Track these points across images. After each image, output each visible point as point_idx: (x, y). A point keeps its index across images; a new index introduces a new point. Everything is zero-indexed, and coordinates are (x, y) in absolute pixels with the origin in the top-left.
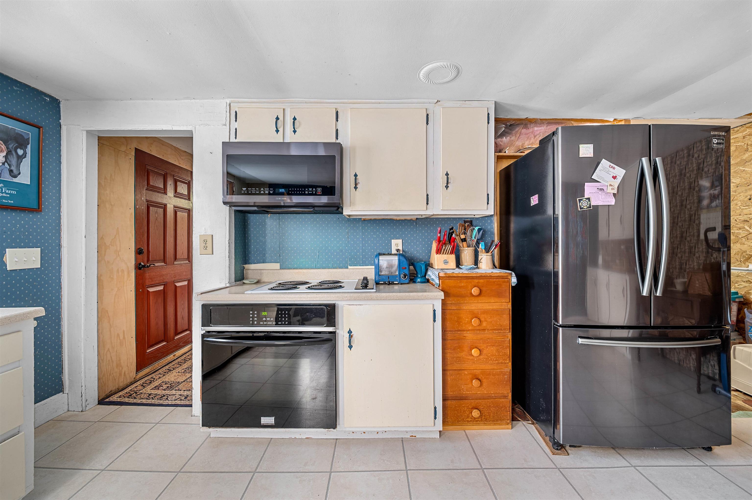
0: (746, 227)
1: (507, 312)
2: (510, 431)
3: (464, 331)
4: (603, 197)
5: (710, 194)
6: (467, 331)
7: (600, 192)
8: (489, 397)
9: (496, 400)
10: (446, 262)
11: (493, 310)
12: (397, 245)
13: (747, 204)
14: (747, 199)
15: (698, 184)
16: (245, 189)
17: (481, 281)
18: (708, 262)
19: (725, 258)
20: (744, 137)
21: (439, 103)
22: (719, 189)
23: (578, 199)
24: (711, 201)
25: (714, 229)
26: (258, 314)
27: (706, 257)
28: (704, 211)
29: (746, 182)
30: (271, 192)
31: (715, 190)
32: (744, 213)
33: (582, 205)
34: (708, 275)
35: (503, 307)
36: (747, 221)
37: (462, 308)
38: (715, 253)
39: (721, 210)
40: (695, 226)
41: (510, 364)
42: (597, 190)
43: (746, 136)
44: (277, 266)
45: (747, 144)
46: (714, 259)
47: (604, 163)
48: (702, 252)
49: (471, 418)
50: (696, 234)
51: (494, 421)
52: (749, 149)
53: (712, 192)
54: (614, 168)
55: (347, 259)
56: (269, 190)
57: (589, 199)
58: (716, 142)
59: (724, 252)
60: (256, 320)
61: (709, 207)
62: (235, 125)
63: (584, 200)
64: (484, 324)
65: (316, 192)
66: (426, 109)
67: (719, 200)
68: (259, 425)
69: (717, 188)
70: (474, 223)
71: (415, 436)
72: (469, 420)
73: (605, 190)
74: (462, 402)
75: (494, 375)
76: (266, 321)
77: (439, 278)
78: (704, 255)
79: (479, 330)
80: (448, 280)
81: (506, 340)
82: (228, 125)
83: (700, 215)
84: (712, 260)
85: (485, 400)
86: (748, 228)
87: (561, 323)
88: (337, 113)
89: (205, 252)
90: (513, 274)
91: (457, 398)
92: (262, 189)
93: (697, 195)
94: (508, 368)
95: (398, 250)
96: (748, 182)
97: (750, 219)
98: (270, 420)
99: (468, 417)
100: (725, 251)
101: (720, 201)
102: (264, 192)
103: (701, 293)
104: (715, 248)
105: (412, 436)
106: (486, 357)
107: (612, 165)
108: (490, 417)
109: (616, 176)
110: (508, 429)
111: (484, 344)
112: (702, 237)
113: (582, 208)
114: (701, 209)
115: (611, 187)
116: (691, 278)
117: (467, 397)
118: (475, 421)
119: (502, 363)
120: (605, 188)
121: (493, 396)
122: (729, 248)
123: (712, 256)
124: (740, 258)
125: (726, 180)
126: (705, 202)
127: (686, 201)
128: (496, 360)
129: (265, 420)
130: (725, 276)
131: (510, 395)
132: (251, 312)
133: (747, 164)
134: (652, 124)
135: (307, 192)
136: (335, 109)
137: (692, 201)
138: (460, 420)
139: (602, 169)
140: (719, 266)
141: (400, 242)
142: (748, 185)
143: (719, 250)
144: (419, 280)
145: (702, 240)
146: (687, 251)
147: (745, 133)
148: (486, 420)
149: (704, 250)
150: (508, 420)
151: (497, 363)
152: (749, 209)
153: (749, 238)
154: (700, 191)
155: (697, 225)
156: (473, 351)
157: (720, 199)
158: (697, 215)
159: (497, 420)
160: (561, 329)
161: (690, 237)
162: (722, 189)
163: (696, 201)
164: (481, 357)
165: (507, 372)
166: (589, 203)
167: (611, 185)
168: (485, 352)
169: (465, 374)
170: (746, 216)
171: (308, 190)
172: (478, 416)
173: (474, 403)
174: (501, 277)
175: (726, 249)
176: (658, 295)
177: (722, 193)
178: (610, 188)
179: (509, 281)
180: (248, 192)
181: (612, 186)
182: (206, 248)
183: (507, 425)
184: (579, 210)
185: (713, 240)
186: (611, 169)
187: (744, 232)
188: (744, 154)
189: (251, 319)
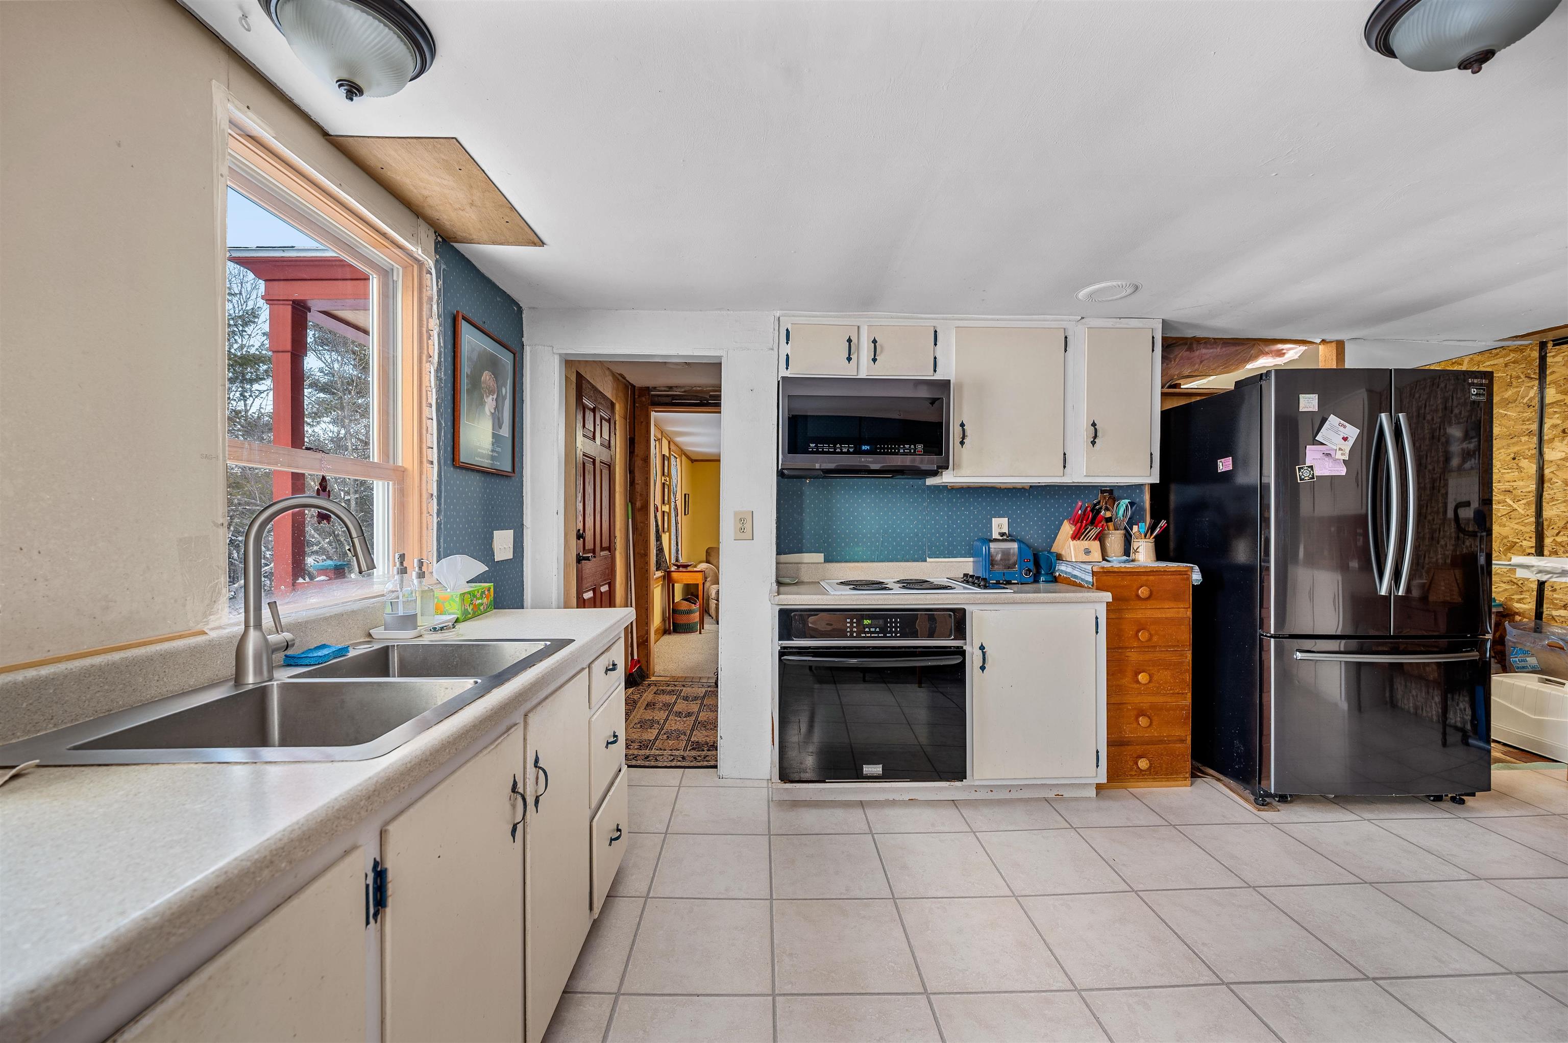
0: (1508, 500)
1: (1186, 622)
2: (1189, 788)
3: (1127, 648)
4: (1331, 464)
5: (1463, 449)
6: (1131, 648)
7: (1327, 459)
8: (1161, 742)
9: (1171, 745)
10: (1087, 552)
11: (1166, 618)
12: (1000, 526)
13: (1510, 466)
14: (1509, 458)
15: (1446, 433)
16: (814, 445)
17: (1151, 578)
18: (1458, 553)
19: (1483, 546)
20: (1506, 365)
21: (1083, 320)
22: (1475, 442)
23: (1297, 467)
24: (1464, 461)
25: (1467, 504)
26: (858, 623)
27: (1456, 546)
28: (1454, 474)
29: (1508, 433)
30: (851, 450)
31: (1470, 443)
32: (1506, 479)
33: (1302, 475)
34: (1458, 573)
35: (1180, 616)
36: (1509, 491)
37: (1124, 616)
38: (1468, 539)
39: (1478, 475)
40: (1440, 498)
41: (1189, 695)
42: (1322, 455)
43: (1509, 363)
44: (820, 557)
45: (1511, 376)
46: (1467, 547)
47: (1333, 420)
48: (1450, 538)
49: (1136, 771)
50: (1441, 510)
51: (1167, 774)
52: (1514, 383)
53: (1465, 445)
54: (1345, 427)
55: (924, 548)
56: (849, 447)
57: (1311, 467)
58: (1475, 393)
59: (1481, 537)
60: (855, 632)
61: (1460, 468)
62: (786, 349)
63: (1306, 468)
64: (1155, 639)
65: (915, 451)
66: (1065, 329)
67: (1475, 459)
68: (859, 776)
69: (1473, 440)
70: (1116, 494)
71: (1062, 795)
72: (1133, 773)
73: (1333, 455)
74: (1123, 748)
75: (1168, 710)
76: (868, 633)
77: (1094, 574)
78: (1453, 542)
79: (1148, 647)
80: (1105, 577)
81: (1184, 662)
82: (776, 350)
83: (1447, 480)
84: (1464, 550)
85: (1155, 746)
86: (1511, 503)
87: (1272, 632)
88: (936, 332)
89: (743, 536)
90: (1196, 568)
91: (1116, 744)
92: (838, 446)
93: (1443, 450)
94: (1187, 701)
95: (1002, 534)
96: (1512, 432)
97: (1514, 489)
98: (877, 769)
99: (1132, 769)
100: (1483, 536)
101: (1477, 461)
102: (841, 450)
103: (1448, 599)
104: (1468, 531)
105: (1058, 795)
106: (1157, 685)
107: (1342, 422)
108: (1162, 769)
109: (1347, 438)
110: (1186, 786)
111: (1153, 666)
112: (1450, 514)
113: (1303, 479)
114: (1451, 471)
115: (1341, 452)
116: (1433, 578)
117: (1129, 742)
118: (1142, 775)
119: (1178, 694)
120: (1332, 453)
121: (1165, 741)
122: (1489, 532)
123: (1464, 543)
124: (1499, 547)
125: (1485, 430)
126: (1455, 462)
127: (1427, 458)
128: (1171, 689)
129: (868, 769)
130: (1483, 573)
131: (1189, 739)
132: (848, 620)
133: (1510, 405)
134: (1394, 369)
135: (902, 451)
136: (933, 328)
137: (1435, 459)
138: (1120, 773)
139: (1329, 427)
140: (1474, 557)
141: (1004, 521)
142: (1511, 437)
143: (1474, 535)
144: (1042, 578)
145: (1450, 520)
146: (1427, 536)
147: (1508, 358)
148: (1156, 774)
149: (1453, 535)
150: (1186, 773)
151: (1171, 693)
152: (1513, 474)
153: (1511, 517)
154: (1447, 442)
155: (1442, 495)
156: (1140, 676)
157: (1477, 458)
158: (1444, 479)
159: (1172, 774)
160: (1272, 640)
161: (1432, 514)
162: (1479, 441)
163: (1442, 459)
164: (1151, 685)
165: (1186, 706)
166: (1312, 472)
167: (1340, 449)
168: (1155, 678)
169: (1128, 709)
170: (1507, 484)
171: (904, 447)
172: (1147, 767)
173: (1139, 749)
174: (1179, 573)
175: (1484, 534)
176: (1400, 594)
177: (1480, 449)
178: (1339, 453)
179: (1189, 578)
180: (817, 449)
181: (1342, 450)
182: (742, 530)
183: (1185, 780)
184: (1299, 481)
185: (1465, 520)
186: (1341, 428)
187: (1505, 508)
188: (1507, 390)
189: (848, 630)
